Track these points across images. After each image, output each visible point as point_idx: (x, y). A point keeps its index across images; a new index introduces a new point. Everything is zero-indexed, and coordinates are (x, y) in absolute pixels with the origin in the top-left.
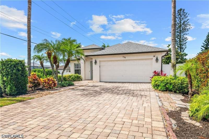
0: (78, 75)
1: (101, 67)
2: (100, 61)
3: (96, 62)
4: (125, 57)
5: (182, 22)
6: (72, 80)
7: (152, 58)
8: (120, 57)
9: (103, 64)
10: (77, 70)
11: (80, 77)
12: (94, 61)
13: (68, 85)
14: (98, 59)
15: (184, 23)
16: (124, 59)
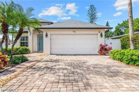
0: (26, 48)
1: (51, 40)
2: (51, 34)
3: (47, 35)
4: (75, 32)
5: (93, 13)
6: (20, 53)
7: (97, 33)
8: (71, 32)
9: (53, 37)
10: (23, 42)
11: (28, 49)
12: (44, 34)
13: (20, 61)
14: (49, 32)
15: (94, 14)
16: (74, 33)
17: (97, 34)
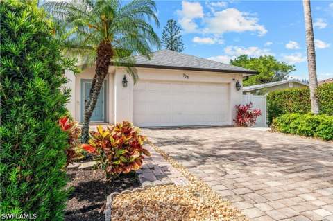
4: (188, 77)
7: (230, 82)
8: (178, 76)
16: (186, 80)
17: (229, 84)
